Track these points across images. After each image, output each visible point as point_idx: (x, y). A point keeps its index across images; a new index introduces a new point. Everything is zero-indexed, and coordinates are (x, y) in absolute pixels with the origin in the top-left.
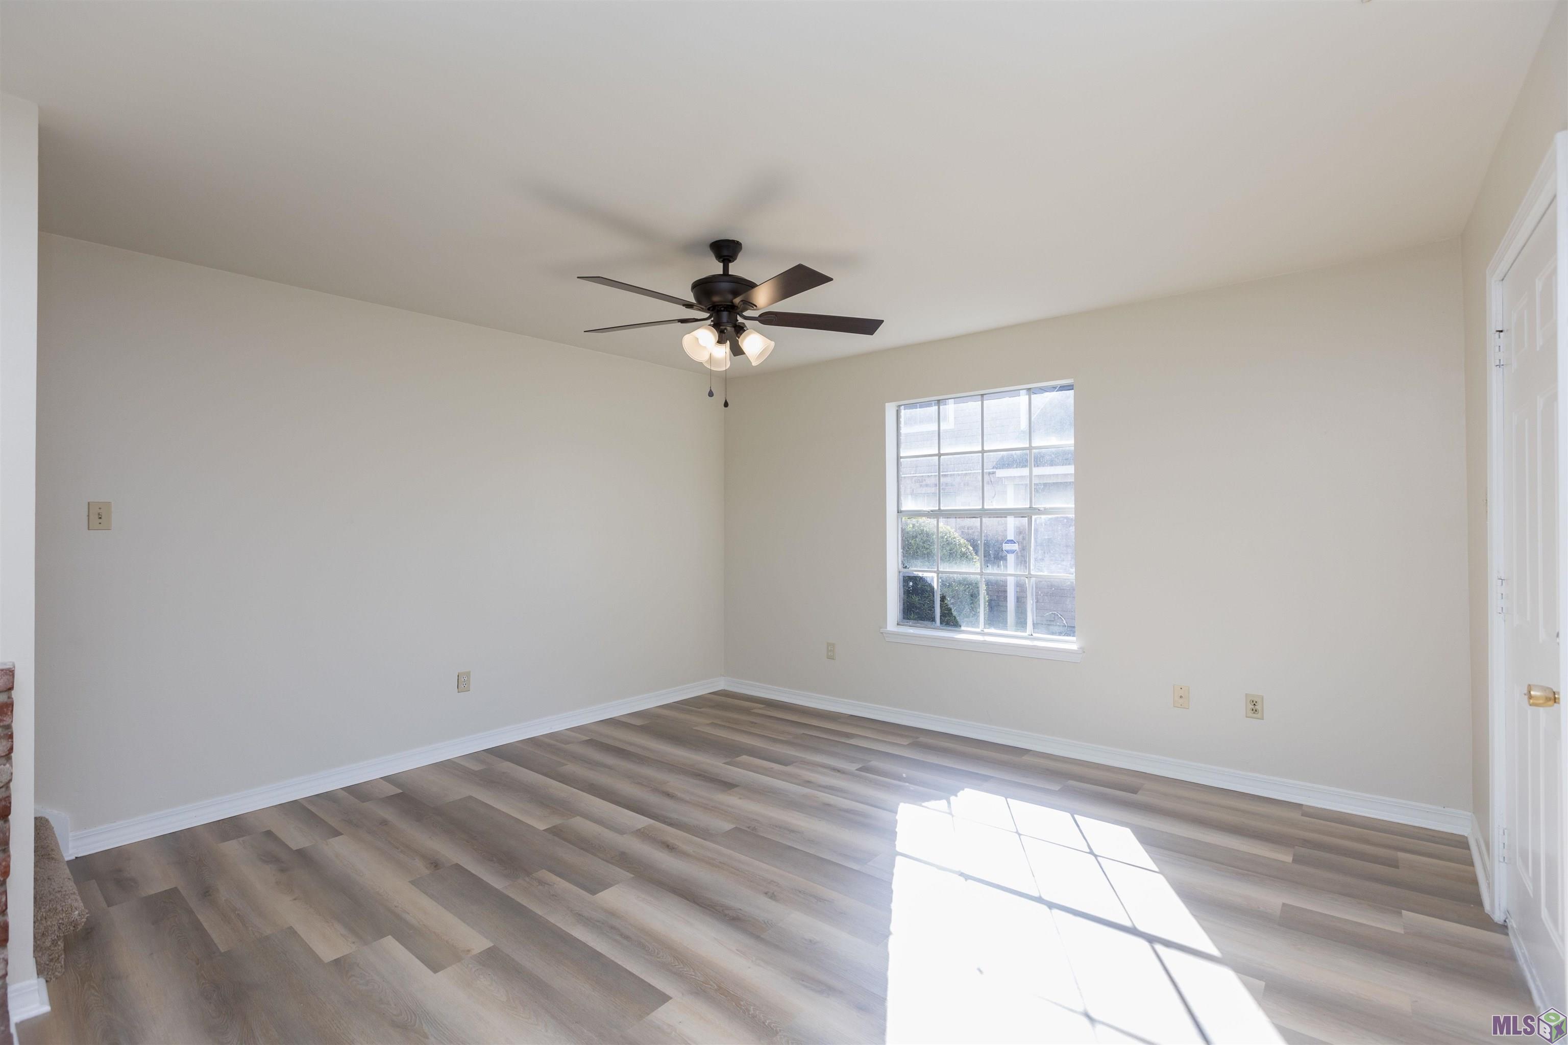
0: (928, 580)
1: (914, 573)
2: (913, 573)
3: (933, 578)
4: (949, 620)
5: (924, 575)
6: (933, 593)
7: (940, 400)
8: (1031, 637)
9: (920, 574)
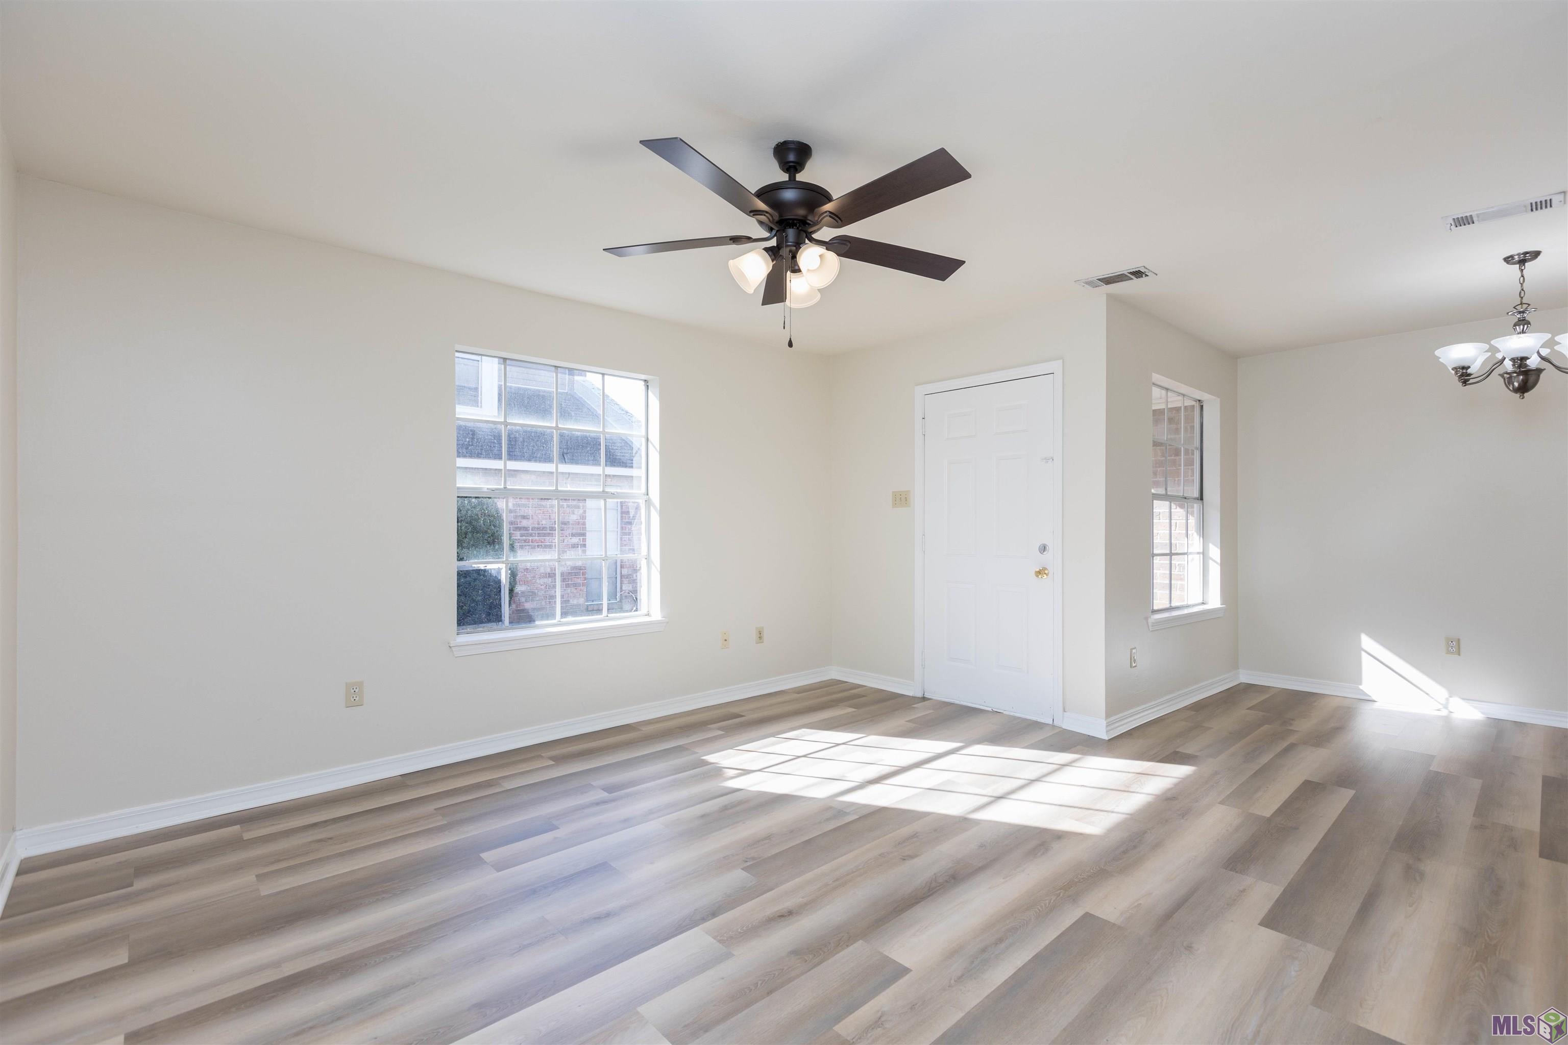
0: (493, 572)
1: (474, 566)
2: (471, 566)
3: (499, 570)
4: (523, 617)
5: (487, 568)
6: (500, 587)
7: (506, 359)
8: (607, 619)
9: (482, 567)
